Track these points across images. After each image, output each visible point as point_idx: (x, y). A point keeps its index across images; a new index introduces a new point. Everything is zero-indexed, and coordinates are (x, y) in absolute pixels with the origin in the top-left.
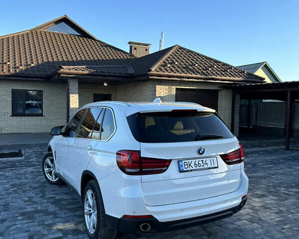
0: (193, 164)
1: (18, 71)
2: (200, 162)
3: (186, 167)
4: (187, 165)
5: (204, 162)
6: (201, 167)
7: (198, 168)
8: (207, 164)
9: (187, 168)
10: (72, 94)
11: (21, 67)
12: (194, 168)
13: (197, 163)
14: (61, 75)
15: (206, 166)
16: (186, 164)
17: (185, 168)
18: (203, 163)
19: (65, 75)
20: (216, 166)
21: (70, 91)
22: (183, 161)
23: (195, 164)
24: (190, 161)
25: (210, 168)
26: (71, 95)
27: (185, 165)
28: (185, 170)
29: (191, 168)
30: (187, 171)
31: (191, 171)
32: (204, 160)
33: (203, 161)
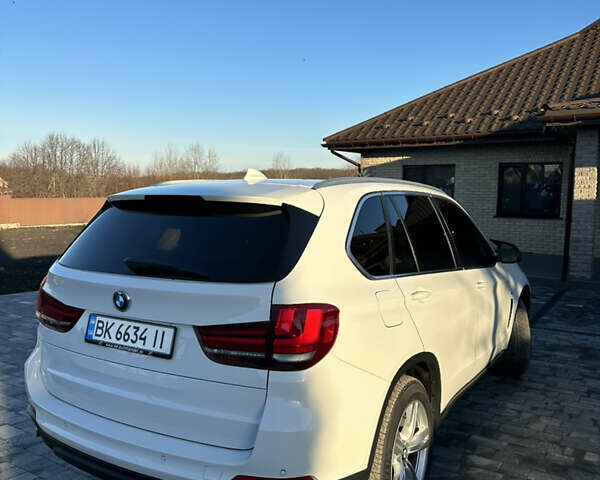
0: (113, 331)
1: (507, 125)
2: (131, 331)
3: (99, 332)
4: (101, 328)
5: (139, 333)
6: (129, 343)
7: (121, 342)
8: (144, 339)
9: (100, 336)
10: (581, 166)
12: (114, 340)
13: (123, 330)
14: (548, 125)
15: (139, 344)
16: (101, 325)
17: (96, 335)
18: (135, 333)
20: (166, 350)
22: (99, 318)
23: (118, 332)
24: (111, 321)
25: (146, 352)
27: (98, 327)
28: (94, 338)
29: (107, 339)
30: (96, 343)
31: (104, 344)
32: (142, 327)
33: (137, 329)
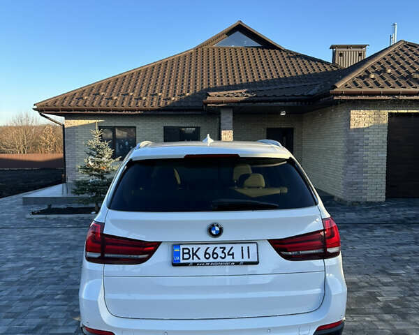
0: (201, 254)
1: (168, 103)
2: (219, 251)
3: (186, 256)
4: (188, 253)
5: (226, 251)
6: (219, 260)
7: (211, 260)
8: (233, 254)
9: (188, 259)
10: (224, 130)
11: (173, 99)
12: (203, 260)
13: (210, 251)
14: (209, 105)
15: (229, 259)
16: (186, 251)
17: (183, 259)
18: (223, 252)
19: (213, 105)
20: (254, 259)
21: (222, 127)
22: (182, 247)
23: (206, 253)
24: (196, 247)
25: (237, 264)
26: (223, 132)
27: (184, 253)
28: (182, 261)
29: (196, 260)
30: (187, 265)
31: (195, 264)
32: (228, 247)
33: (224, 248)
